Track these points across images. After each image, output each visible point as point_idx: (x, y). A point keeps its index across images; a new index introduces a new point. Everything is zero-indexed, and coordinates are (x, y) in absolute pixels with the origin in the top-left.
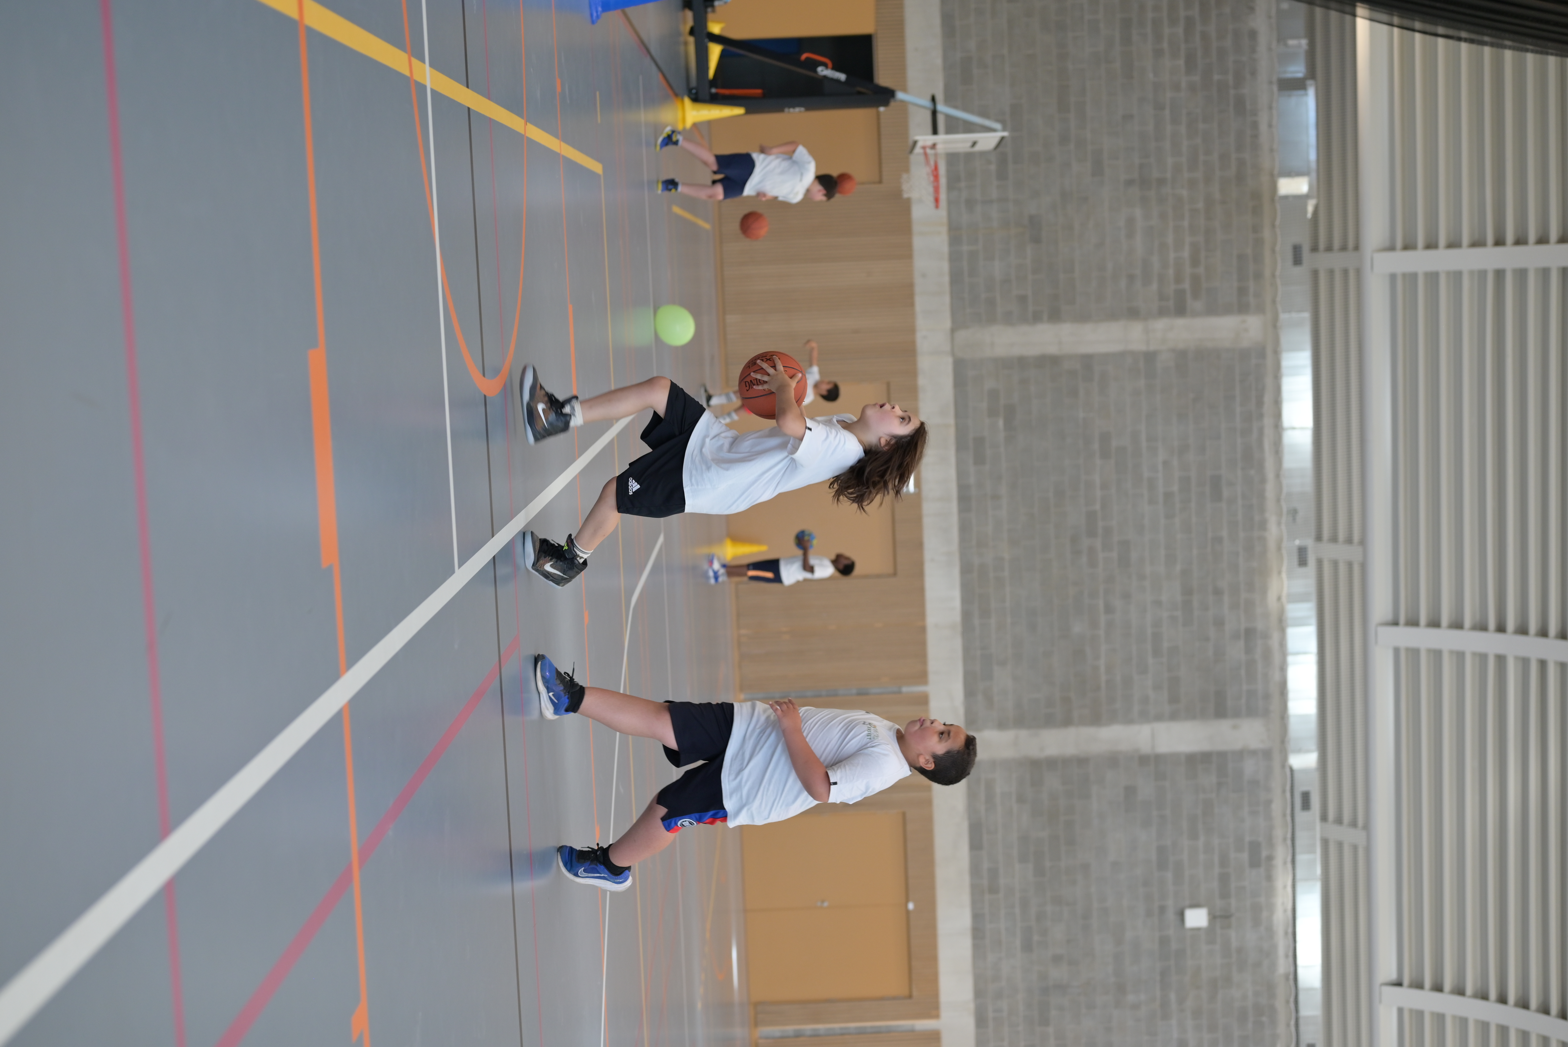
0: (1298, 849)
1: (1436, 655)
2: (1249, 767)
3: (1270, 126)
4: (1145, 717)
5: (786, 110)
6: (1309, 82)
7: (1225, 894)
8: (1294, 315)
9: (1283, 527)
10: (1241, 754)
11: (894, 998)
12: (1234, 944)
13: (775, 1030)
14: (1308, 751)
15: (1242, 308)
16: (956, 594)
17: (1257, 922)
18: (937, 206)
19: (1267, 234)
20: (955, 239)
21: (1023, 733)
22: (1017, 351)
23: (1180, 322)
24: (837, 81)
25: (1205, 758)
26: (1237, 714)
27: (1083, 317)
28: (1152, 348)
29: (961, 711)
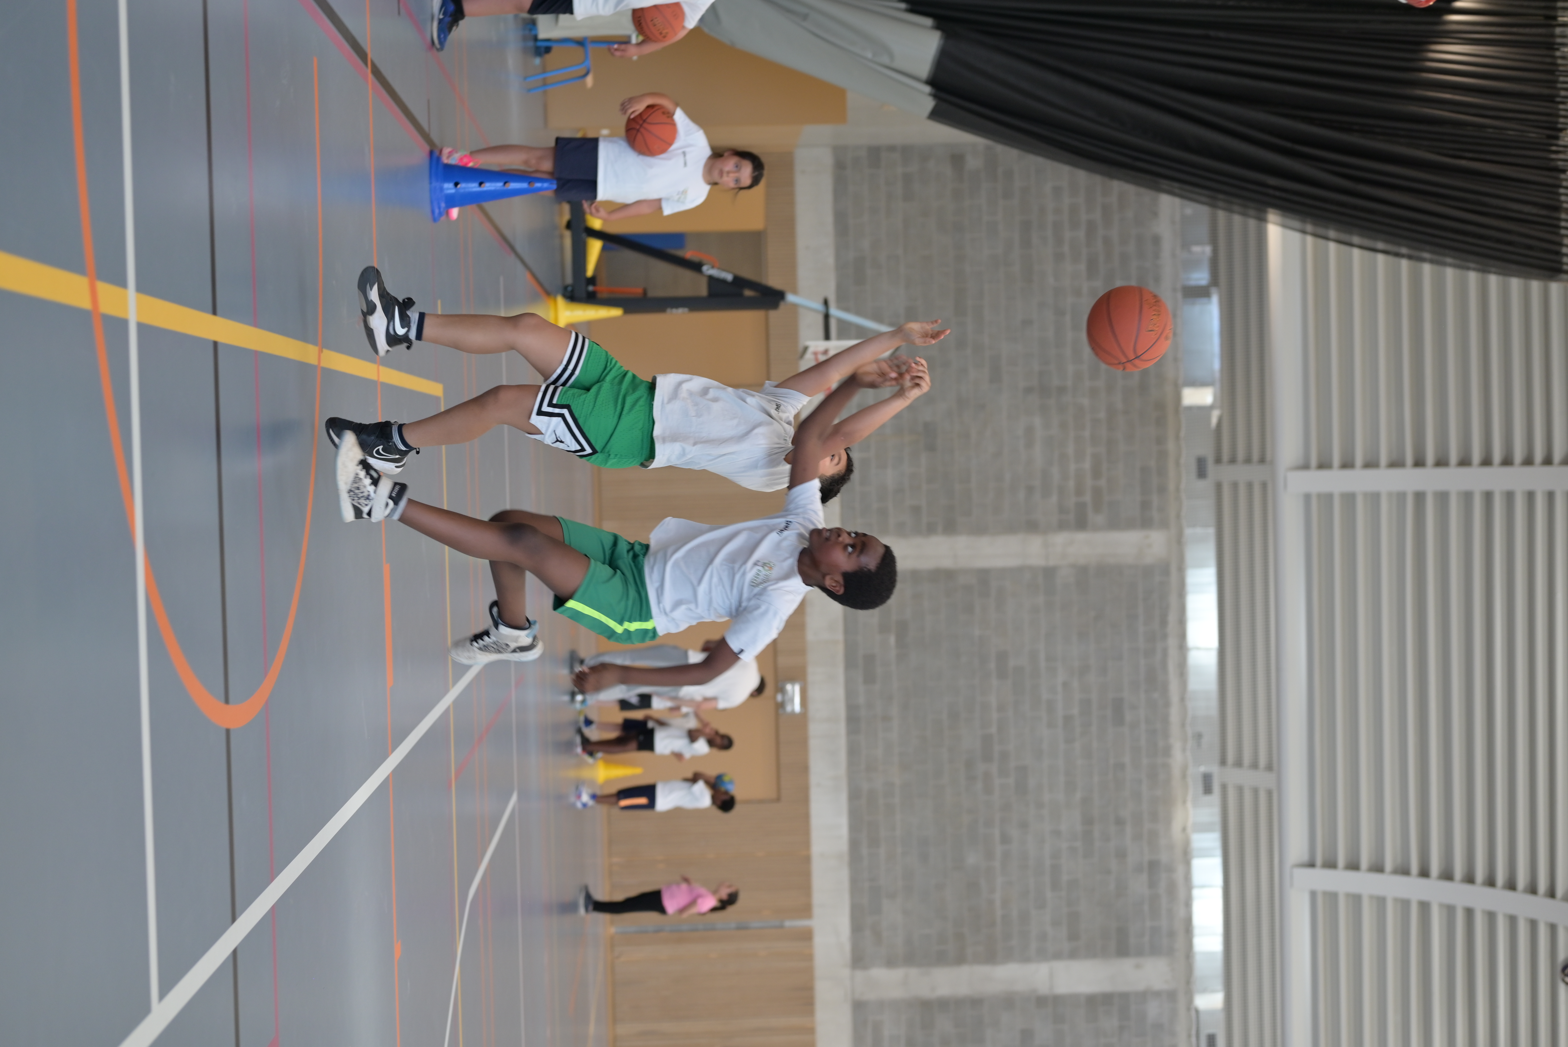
1: (1356, 900)
2: (1153, 1010)
3: (1175, 334)
4: (1043, 955)
5: (669, 310)
6: (1213, 290)
8: (1199, 531)
9: (1188, 753)
10: (1144, 996)
14: (1213, 991)
15: (1146, 523)
16: (843, 822)
19: (1171, 446)
21: (914, 972)
22: (910, 564)
23: (1081, 536)
24: (723, 282)
25: (1107, 999)
26: (1140, 953)
27: (979, 530)
28: (1052, 563)
29: (847, 947)
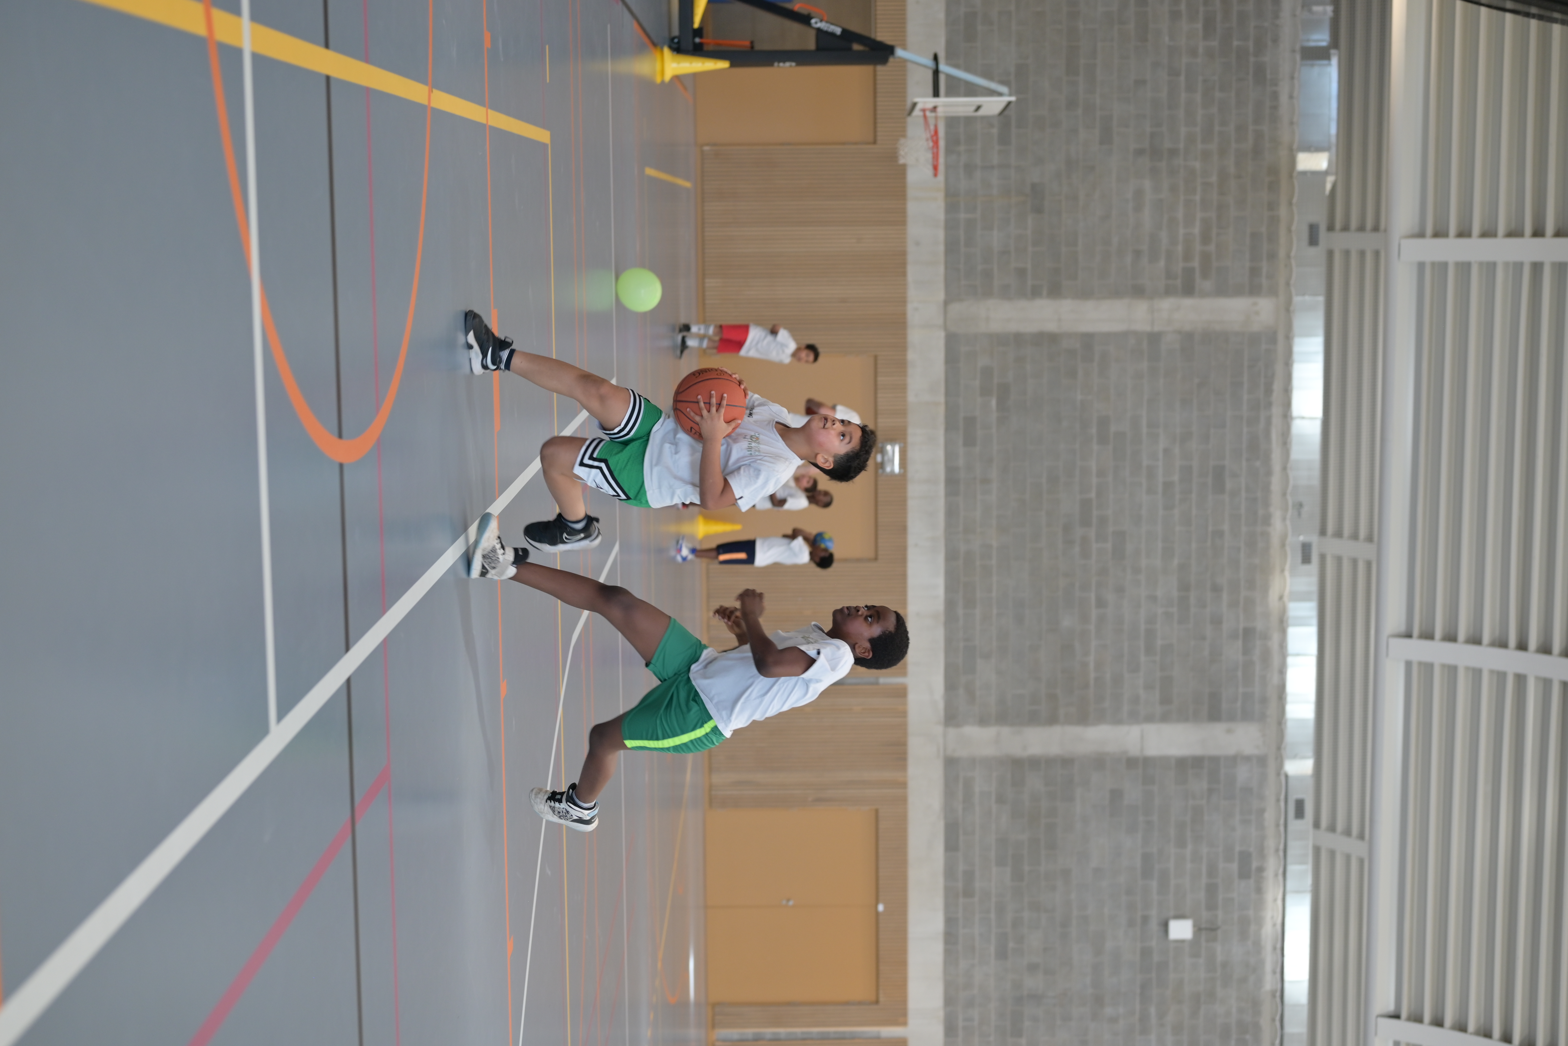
0: (1290, 859)
1: (1451, 671)
2: (1243, 773)
3: (1291, 97)
4: (1135, 718)
5: (776, 64)
6: (1333, 51)
7: (1212, 906)
8: (1307, 298)
9: (1288, 522)
10: (1234, 760)
11: (860, 1003)
12: (1220, 958)
13: (734, 1033)
14: (1304, 757)
15: (1254, 290)
16: (940, 581)
17: (1244, 935)
18: (936, 175)
19: (1283, 212)
20: (951, 207)
21: (1006, 731)
22: (1013, 327)
23: (1188, 302)
24: (832, 35)
25: (1197, 762)
26: (1232, 718)
27: (1085, 294)
28: (1157, 329)
29: (941, 705)
